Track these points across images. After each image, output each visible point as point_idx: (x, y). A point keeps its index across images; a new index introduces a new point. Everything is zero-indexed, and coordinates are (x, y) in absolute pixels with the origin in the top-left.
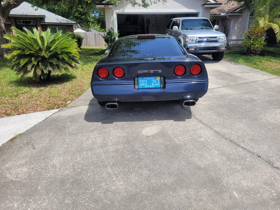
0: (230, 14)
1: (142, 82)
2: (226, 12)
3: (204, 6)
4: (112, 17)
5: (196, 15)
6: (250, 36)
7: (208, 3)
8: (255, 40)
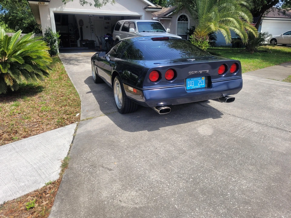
0: (162, 18)
1: (189, 83)
2: (156, 16)
3: (146, 9)
4: (49, 16)
5: (138, 18)
6: (197, 39)
7: (149, 7)
8: (201, 42)
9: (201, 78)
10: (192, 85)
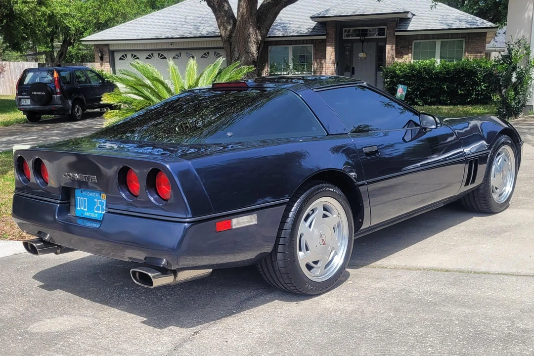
9: (100, 194)
10: (85, 208)
